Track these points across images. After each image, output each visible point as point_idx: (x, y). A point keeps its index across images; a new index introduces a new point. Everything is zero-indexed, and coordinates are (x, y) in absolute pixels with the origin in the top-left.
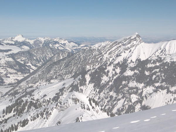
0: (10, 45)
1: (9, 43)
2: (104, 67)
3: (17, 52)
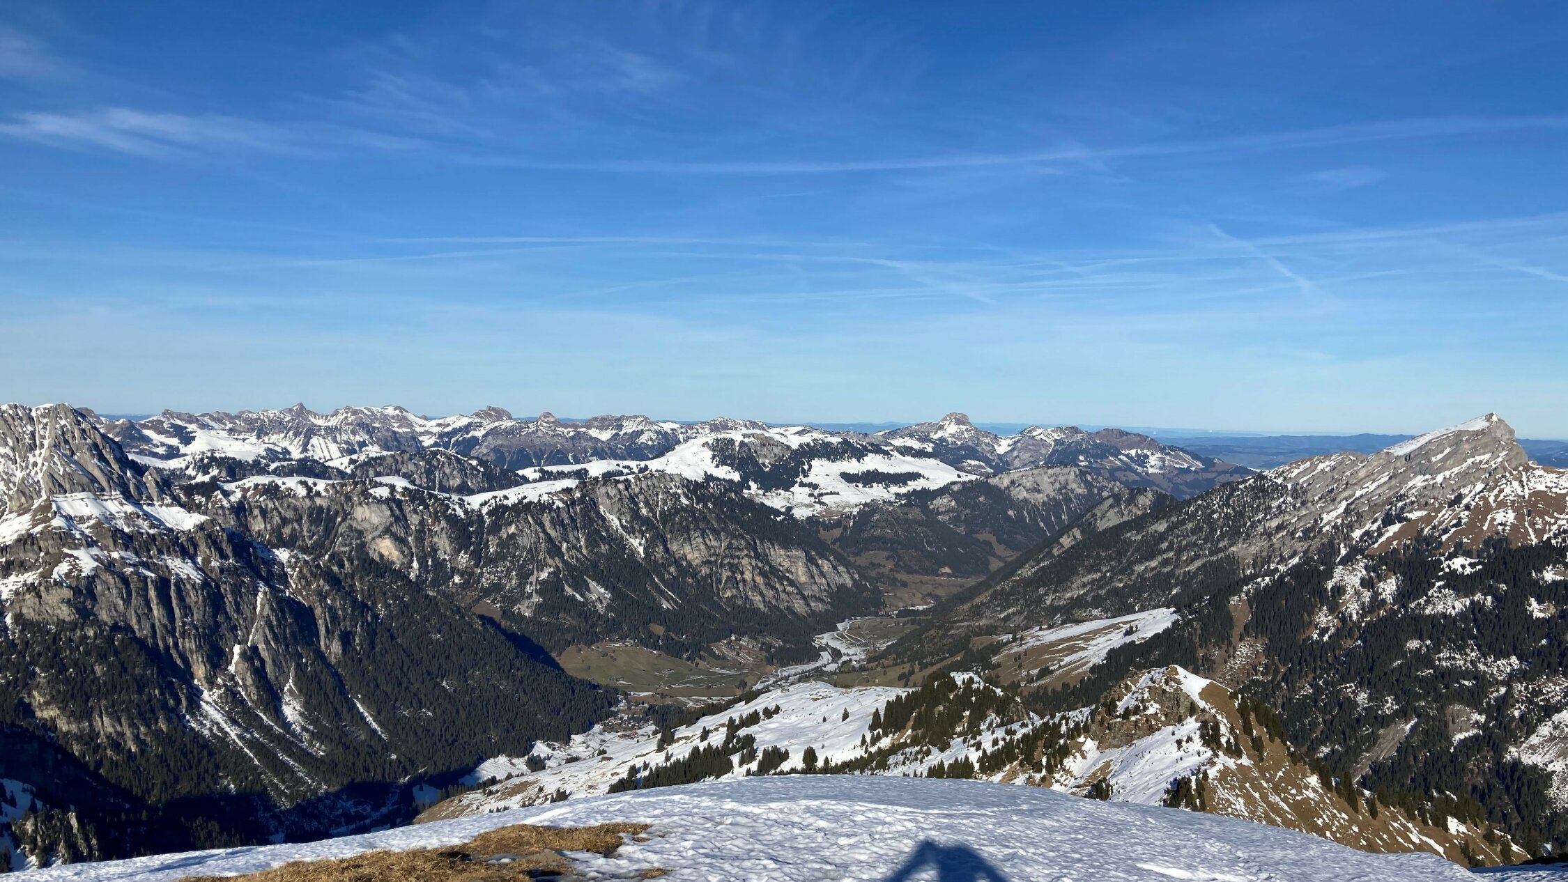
0: (913, 456)
1: (911, 448)
2: (1322, 568)
3: (941, 486)
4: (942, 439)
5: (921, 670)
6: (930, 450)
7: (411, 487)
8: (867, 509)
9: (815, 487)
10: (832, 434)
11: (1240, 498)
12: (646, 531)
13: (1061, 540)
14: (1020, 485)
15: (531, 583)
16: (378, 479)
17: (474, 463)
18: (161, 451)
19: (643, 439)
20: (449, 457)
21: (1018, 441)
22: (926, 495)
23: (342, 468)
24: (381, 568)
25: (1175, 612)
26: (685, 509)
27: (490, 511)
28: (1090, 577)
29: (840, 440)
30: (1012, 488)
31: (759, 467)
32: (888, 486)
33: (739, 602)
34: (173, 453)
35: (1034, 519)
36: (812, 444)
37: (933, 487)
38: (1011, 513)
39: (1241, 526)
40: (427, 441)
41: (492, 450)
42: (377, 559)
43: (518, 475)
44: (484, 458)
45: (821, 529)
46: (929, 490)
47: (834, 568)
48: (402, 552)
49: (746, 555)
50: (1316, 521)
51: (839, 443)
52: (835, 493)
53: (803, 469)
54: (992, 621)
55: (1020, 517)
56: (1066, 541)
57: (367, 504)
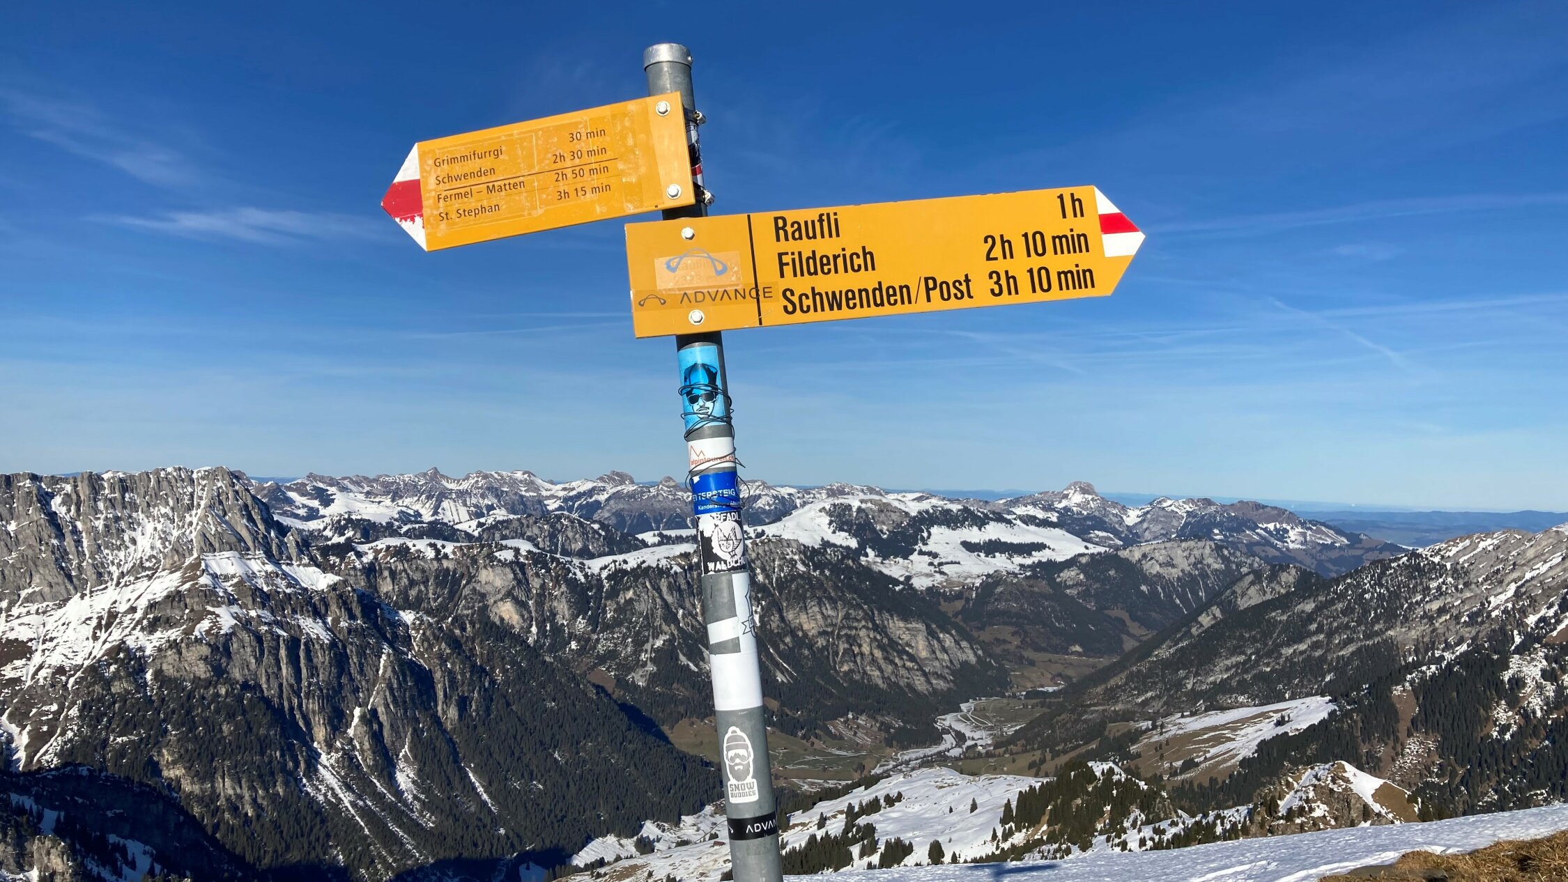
0: (1038, 525)
1: (1035, 518)
2: (1496, 657)
3: (1069, 557)
4: (1067, 509)
5: (1053, 759)
6: (1054, 519)
7: (535, 550)
8: (990, 580)
9: (935, 555)
10: (951, 501)
11: (1393, 578)
12: (762, 599)
13: (1200, 619)
14: (1152, 558)
15: (646, 651)
16: (504, 543)
17: (596, 526)
18: (302, 512)
19: (760, 504)
20: (572, 521)
21: (1148, 512)
22: (1051, 567)
23: (470, 531)
24: (501, 631)
25: (1330, 701)
26: (801, 576)
27: (609, 575)
28: (1234, 660)
29: (960, 507)
30: (1143, 562)
31: (877, 534)
32: (1011, 556)
33: (857, 677)
34: (313, 515)
35: (1169, 596)
36: (931, 511)
37: (1060, 559)
38: (1144, 588)
39: (1397, 608)
40: (552, 505)
41: (613, 514)
42: (498, 623)
43: (637, 539)
44: (606, 522)
45: (942, 601)
46: (1055, 562)
47: (957, 642)
48: (522, 616)
49: (864, 627)
50: (1482, 604)
51: (959, 510)
52: (956, 563)
53: (922, 537)
54: (1129, 706)
55: (1153, 592)
56: (1206, 620)
57: (491, 567)
